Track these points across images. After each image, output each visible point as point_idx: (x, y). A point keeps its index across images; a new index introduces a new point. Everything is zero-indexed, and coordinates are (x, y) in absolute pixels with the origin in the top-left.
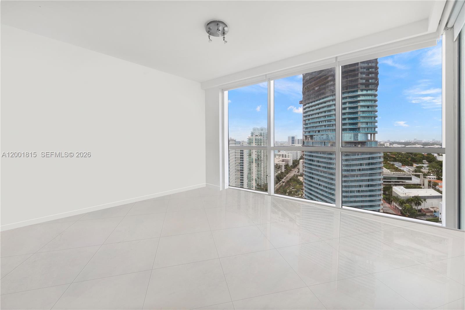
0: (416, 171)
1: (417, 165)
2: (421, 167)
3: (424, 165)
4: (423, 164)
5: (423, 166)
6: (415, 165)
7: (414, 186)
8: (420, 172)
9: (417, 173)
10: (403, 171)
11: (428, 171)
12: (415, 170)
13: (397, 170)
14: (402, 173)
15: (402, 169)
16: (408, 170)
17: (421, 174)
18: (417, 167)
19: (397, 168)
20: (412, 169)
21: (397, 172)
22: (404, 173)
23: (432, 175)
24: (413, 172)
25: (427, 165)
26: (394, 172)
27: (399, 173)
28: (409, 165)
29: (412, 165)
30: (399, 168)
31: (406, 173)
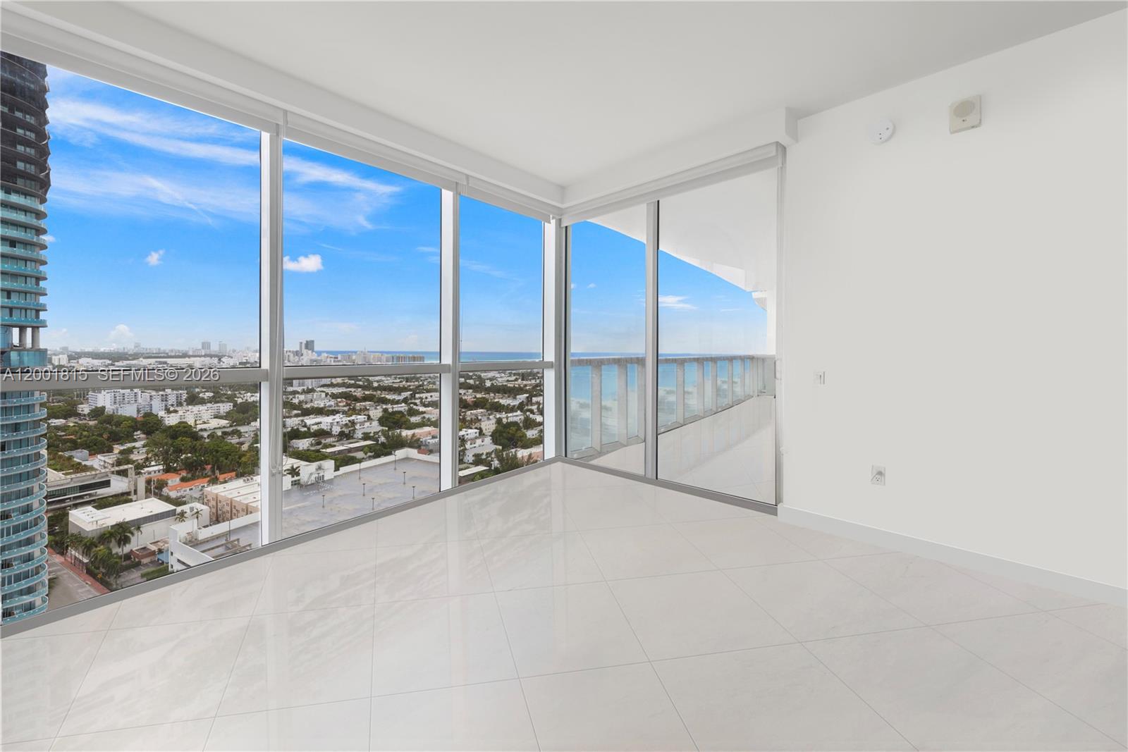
0: (119, 463)
1: (122, 448)
2: (130, 451)
3: (137, 444)
4: (135, 440)
5: (134, 448)
6: (117, 448)
7: (115, 501)
8: (129, 462)
9: (122, 468)
10: (91, 468)
11: (144, 456)
12: (118, 459)
13: (79, 468)
14: (88, 473)
15: (88, 463)
16: (102, 463)
17: (130, 466)
18: (121, 452)
19: (80, 464)
20: (110, 459)
21: (78, 475)
22: (93, 473)
23: (153, 463)
24: (113, 465)
25: (142, 443)
26: (73, 476)
27: (84, 474)
28: (106, 449)
29: (110, 450)
30: (83, 463)
31: (98, 472)
